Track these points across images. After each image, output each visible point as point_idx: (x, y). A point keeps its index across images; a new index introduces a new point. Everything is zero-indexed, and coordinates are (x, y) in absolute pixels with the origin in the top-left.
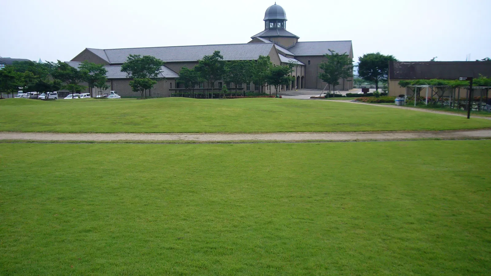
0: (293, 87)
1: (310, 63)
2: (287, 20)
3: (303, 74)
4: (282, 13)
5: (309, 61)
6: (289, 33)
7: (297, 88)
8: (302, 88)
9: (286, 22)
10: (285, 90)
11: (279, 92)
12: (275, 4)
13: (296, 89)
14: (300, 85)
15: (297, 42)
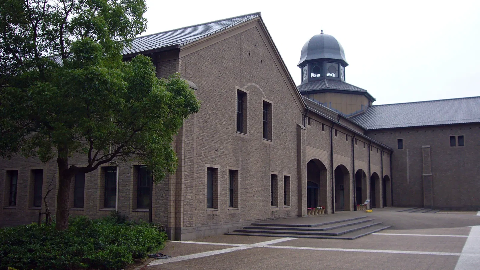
0: (359, 200)
1: (402, 145)
2: (347, 65)
3: (387, 172)
4: (335, 47)
5: (400, 141)
6: (352, 86)
7: (373, 205)
8: (385, 205)
9: (345, 68)
10: (329, 211)
11: (300, 215)
12: (322, 33)
13: (368, 207)
14: (381, 196)
15: (370, 106)
